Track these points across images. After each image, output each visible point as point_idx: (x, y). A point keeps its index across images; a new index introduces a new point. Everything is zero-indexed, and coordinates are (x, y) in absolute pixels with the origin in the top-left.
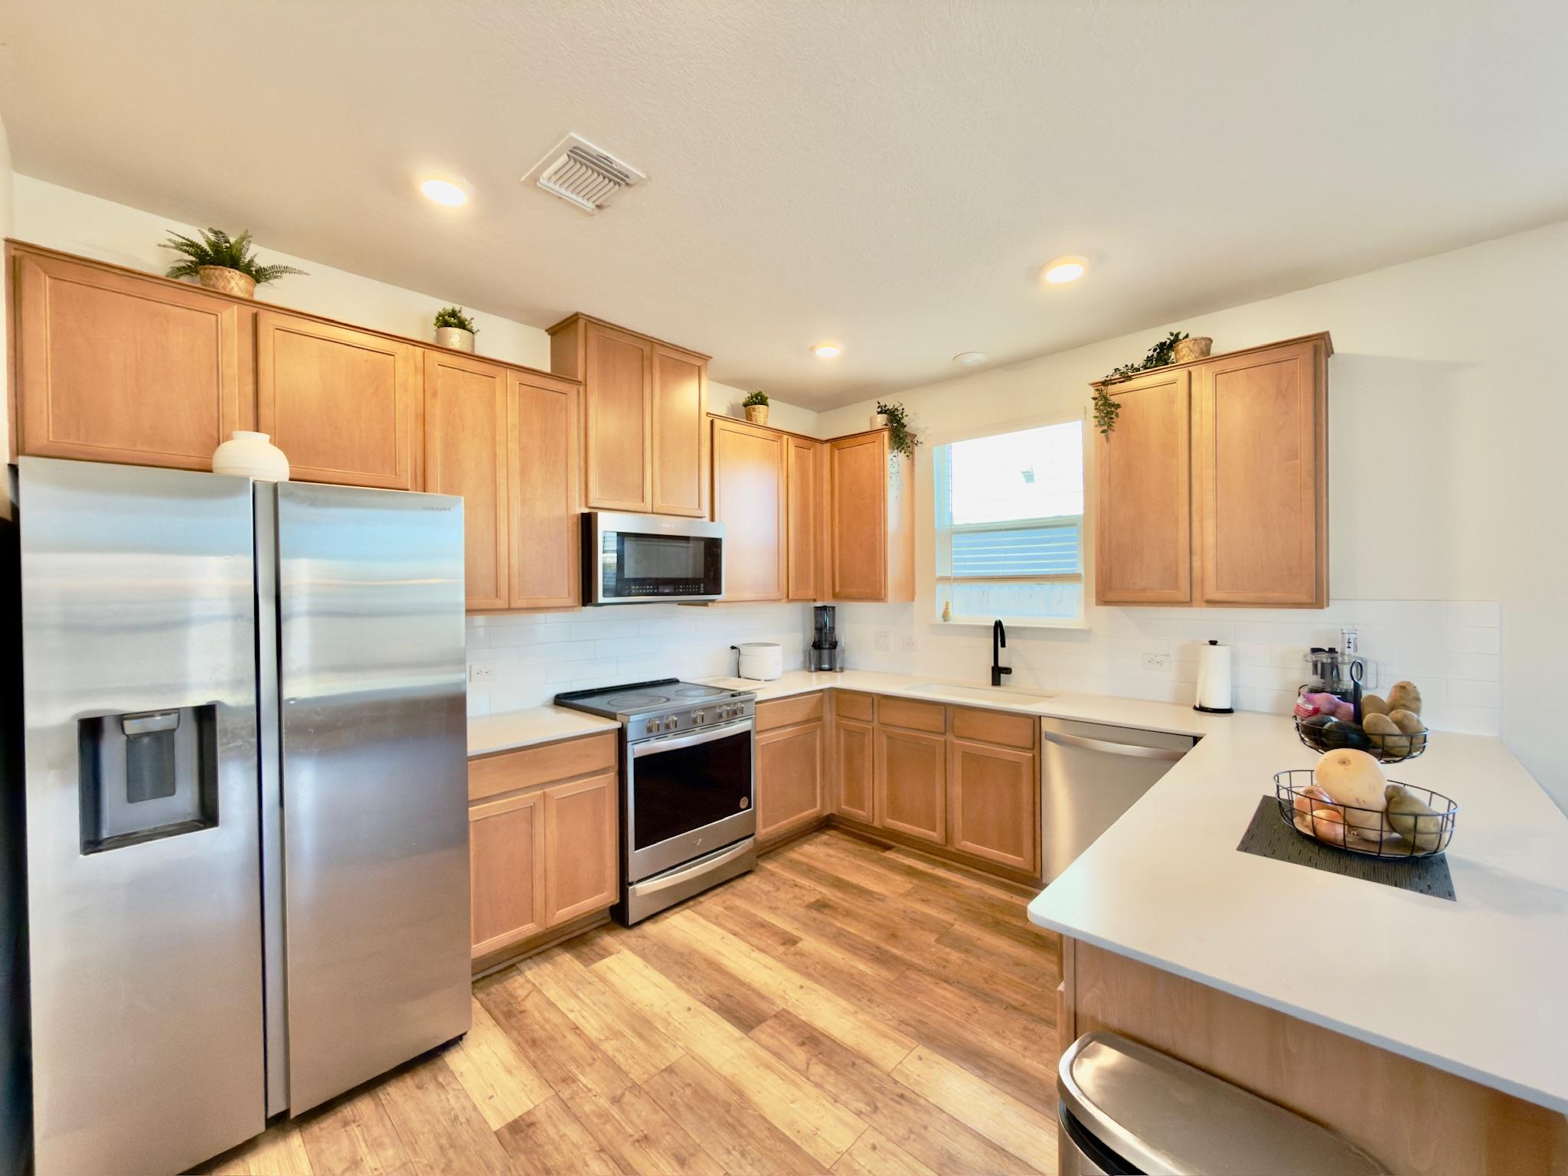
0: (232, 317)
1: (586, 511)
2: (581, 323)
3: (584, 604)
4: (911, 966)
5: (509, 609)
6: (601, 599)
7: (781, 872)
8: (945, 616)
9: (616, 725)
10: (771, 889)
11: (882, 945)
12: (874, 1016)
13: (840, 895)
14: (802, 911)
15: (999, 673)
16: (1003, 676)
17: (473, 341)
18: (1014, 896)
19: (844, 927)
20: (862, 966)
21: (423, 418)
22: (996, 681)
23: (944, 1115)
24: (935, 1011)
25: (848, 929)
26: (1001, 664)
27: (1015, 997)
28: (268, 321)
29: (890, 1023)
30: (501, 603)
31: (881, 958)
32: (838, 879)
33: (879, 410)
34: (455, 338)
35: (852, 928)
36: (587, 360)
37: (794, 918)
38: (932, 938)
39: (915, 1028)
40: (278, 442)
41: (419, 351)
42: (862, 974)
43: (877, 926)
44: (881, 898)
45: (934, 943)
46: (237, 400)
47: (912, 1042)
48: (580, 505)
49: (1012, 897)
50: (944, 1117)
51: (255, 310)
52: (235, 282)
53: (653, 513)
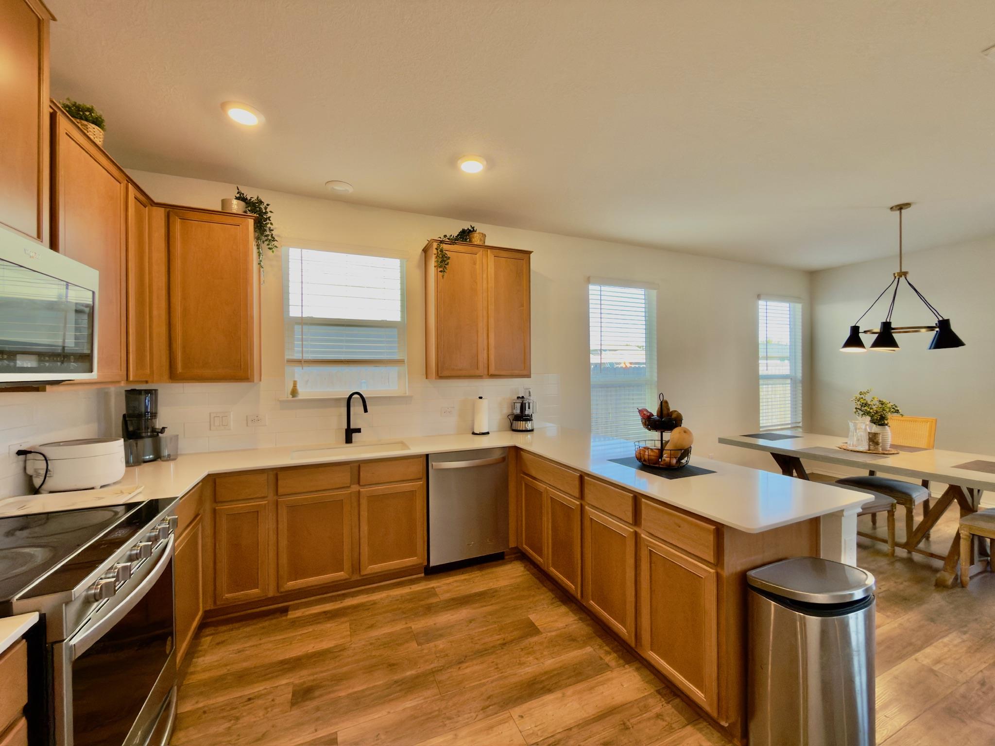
4: (433, 672)
7: (211, 702)
8: (294, 393)
10: (227, 725)
11: (396, 677)
12: (467, 724)
13: (304, 672)
14: (296, 712)
15: (350, 434)
16: (354, 435)
18: (411, 586)
19: (350, 691)
20: (409, 703)
22: (349, 440)
23: (573, 730)
24: (484, 684)
25: (356, 690)
26: (353, 426)
27: (497, 639)
29: (480, 717)
31: (410, 686)
32: (283, 662)
33: (238, 195)
35: (358, 686)
37: (299, 725)
38: (414, 645)
39: (492, 705)
42: (414, 708)
43: (370, 670)
44: (342, 648)
45: (420, 647)
47: (506, 713)
49: (411, 588)
50: (575, 730)
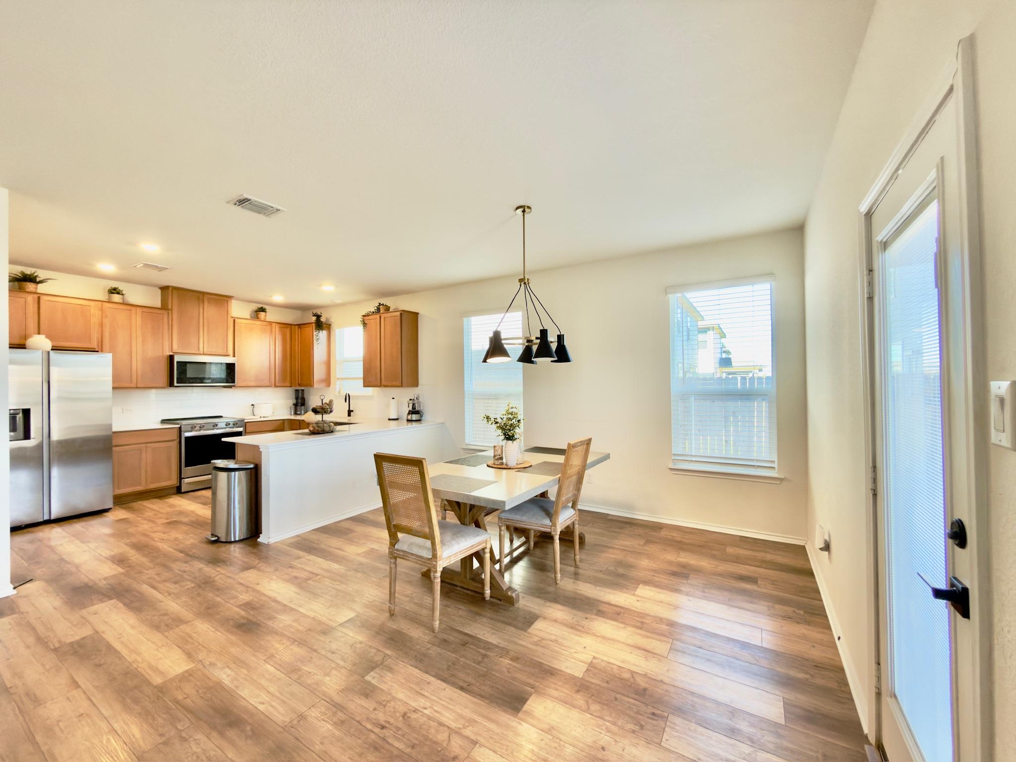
0: (30, 299)
1: (172, 354)
2: (170, 288)
3: (170, 386)
5: (137, 388)
6: (176, 384)
8: (339, 392)
9: (179, 426)
15: (350, 412)
16: (352, 413)
17: (123, 298)
21: (102, 325)
22: (349, 415)
26: (351, 409)
28: (43, 298)
30: (133, 385)
33: (312, 315)
34: (116, 298)
36: (174, 303)
40: (48, 337)
41: (100, 303)
46: (32, 325)
48: (169, 352)
51: (38, 295)
52: (30, 286)
53: (203, 354)
